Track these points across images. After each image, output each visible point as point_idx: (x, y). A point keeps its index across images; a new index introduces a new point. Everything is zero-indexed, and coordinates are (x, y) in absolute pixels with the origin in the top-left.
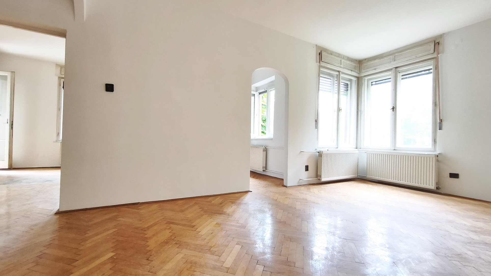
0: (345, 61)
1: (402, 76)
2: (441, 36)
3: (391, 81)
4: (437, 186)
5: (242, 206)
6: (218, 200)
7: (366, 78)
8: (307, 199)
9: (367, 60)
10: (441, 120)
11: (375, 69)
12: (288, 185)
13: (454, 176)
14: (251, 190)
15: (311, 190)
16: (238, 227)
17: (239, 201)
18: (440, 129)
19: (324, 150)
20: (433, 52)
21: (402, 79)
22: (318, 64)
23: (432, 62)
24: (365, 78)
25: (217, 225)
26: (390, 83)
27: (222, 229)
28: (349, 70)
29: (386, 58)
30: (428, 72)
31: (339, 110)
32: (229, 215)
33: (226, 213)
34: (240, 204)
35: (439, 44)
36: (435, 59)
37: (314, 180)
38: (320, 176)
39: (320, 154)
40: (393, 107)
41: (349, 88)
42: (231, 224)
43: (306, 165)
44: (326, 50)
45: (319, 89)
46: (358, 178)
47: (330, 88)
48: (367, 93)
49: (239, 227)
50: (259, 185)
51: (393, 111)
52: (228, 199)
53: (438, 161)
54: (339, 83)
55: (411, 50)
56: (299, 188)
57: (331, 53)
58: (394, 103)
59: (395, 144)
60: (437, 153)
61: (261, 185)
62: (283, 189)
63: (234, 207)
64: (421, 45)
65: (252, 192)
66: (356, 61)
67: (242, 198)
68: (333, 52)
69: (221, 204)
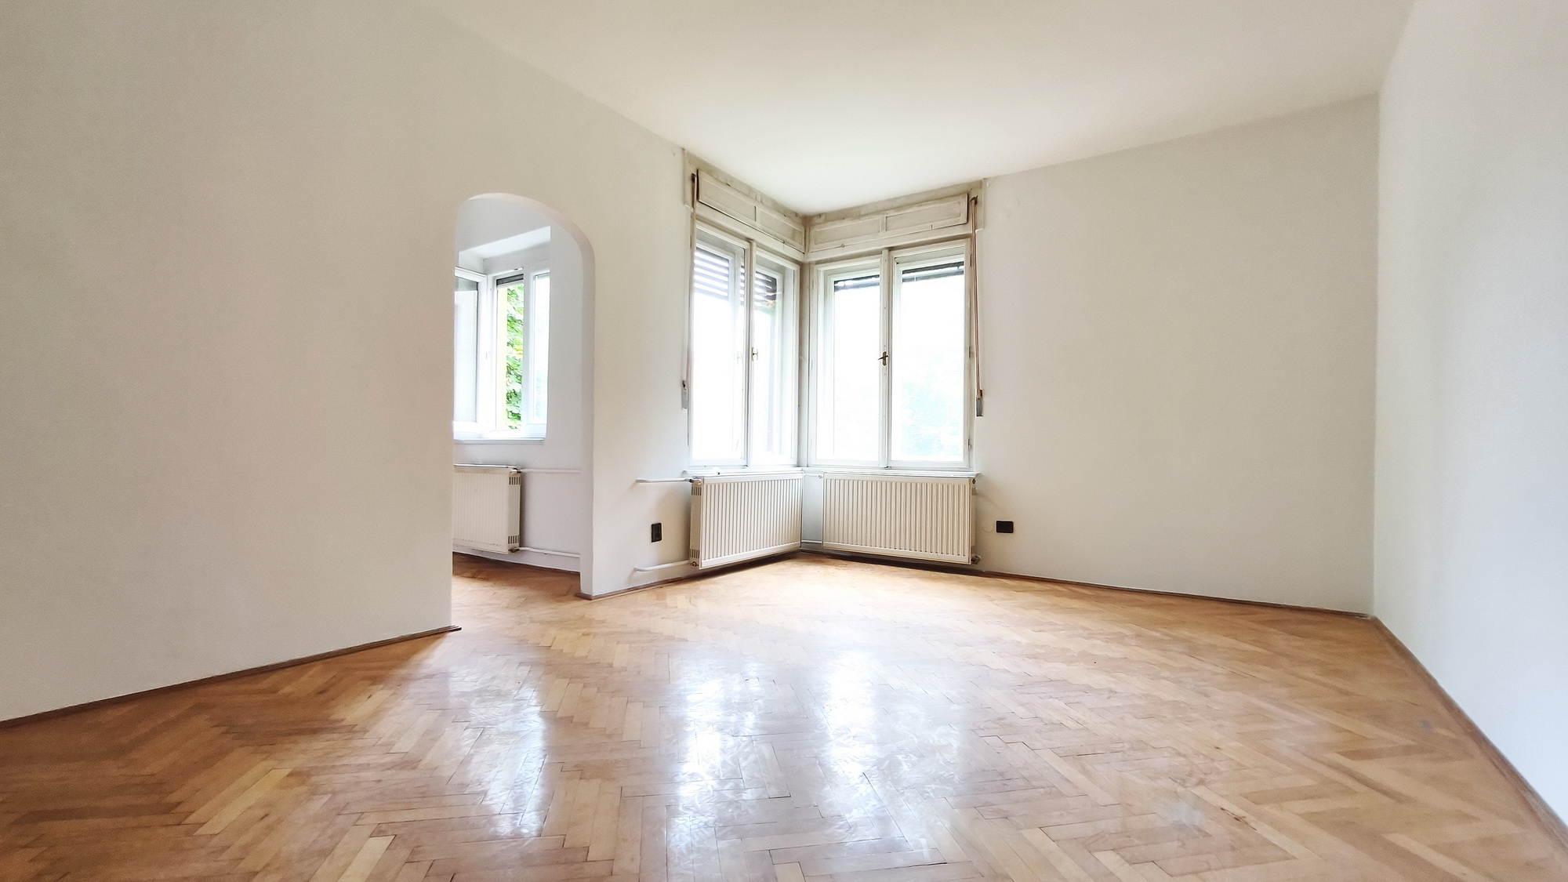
0: (767, 212)
1: (904, 272)
2: (980, 184)
3: (878, 284)
4: (974, 555)
5: (413, 689)
6: (312, 679)
7: (823, 268)
8: (652, 631)
9: (823, 217)
10: (981, 391)
11: (843, 246)
12: (595, 592)
13: (1005, 527)
14: (454, 624)
15: (669, 601)
16: (389, 769)
17: (403, 672)
18: (979, 414)
19: (708, 474)
20: (965, 221)
21: (904, 280)
22: (689, 207)
23: (963, 245)
24: (819, 269)
25: (292, 780)
26: (877, 288)
27: (313, 792)
28: (776, 238)
29: (867, 220)
30: (955, 269)
31: (750, 354)
32: (356, 728)
33: (344, 723)
34: (406, 679)
35: (976, 203)
36: (969, 239)
37: (678, 568)
38: (697, 554)
39: (696, 488)
40: (885, 353)
41: (778, 293)
42: (360, 761)
43: (655, 522)
44: (712, 171)
45: (691, 289)
46: (802, 551)
47: (725, 287)
48: (825, 311)
49: (392, 767)
50: (490, 604)
51: (884, 364)
52: (357, 669)
53: (974, 492)
54: (751, 275)
55: (921, 208)
56: (630, 597)
57: (728, 183)
58: (886, 343)
59: (889, 451)
60: (972, 474)
61: (498, 602)
62: (576, 608)
63: (380, 694)
64: (941, 199)
65: (460, 629)
66: (797, 215)
67: (418, 657)
68: (733, 179)
69: (326, 695)
